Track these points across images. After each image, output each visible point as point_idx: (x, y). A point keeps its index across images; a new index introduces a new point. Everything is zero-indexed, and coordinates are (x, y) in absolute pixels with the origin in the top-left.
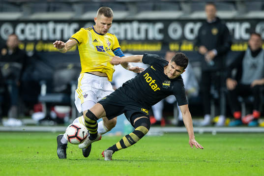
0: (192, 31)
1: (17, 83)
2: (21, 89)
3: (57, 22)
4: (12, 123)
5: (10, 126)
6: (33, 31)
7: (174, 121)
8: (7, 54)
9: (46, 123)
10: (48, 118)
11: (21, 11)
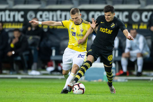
0: (146, 17)
1: (38, 48)
2: (40, 52)
3: (62, 10)
4: (34, 73)
5: (32, 75)
6: (47, 16)
7: (135, 73)
8: (31, 30)
9: (55, 73)
10: (56, 70)
11: (40, 4)
